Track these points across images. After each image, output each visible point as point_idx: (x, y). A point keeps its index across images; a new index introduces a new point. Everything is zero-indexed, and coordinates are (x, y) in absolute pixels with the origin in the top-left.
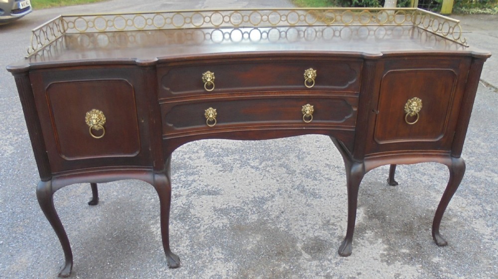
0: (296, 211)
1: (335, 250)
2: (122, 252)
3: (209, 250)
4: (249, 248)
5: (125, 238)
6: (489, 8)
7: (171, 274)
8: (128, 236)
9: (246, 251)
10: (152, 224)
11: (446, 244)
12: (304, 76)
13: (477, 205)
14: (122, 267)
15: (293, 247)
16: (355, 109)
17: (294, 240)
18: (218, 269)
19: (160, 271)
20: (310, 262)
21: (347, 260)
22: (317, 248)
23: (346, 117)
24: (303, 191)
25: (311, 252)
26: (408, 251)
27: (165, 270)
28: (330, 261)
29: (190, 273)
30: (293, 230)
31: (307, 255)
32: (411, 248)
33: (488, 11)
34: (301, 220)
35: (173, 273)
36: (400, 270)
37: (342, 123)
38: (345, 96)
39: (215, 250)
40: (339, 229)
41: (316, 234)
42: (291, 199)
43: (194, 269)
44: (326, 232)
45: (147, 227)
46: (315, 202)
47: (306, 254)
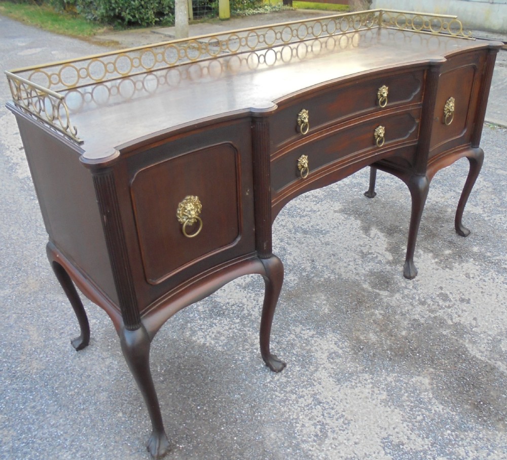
0: (323, 254)
1: (399, 277)
2: (197, 385)
3: (290, 333)
4: (327, 311)
5: (179, 367)
6: (260, 7)
7: (284, 380)
8: (179, 364)
9: (329, 316)
10: (191, 336)
11: (470, 233)
12: (377, 95)
13: (449, 192)
14: (221, 402)
15: (363, 290)
16: (417, 121)
17: (356, 284)
18: (325, 347)
19: (269, 382)
20: (394, 298)
21: (418, 281)
22: (383, 281)
23: (411, 132)
24: (305, 232)
25: (383, 288)
26: (450, 251)
27: (273, 378)
28: (406, 288)
29: (303, 366)
30: (343, 274)
31: (384, 292)
32: (449, 248)
33: (261, 11)
34: (339, 262)
35: (285, 376)
36: (463, 270)
37: (406, 139)
38: (410, 109)
39: (298, 330)
40: (379, 255)
41: (367, 269)
42: (304, 245)
43: (303, 360)
44: (372, 264)
45: (189, 342)
46: (328, 238)
47: (381, 291)
